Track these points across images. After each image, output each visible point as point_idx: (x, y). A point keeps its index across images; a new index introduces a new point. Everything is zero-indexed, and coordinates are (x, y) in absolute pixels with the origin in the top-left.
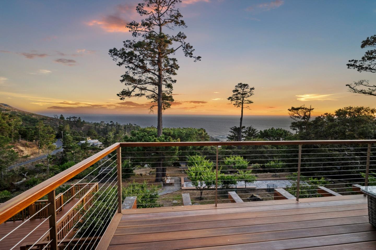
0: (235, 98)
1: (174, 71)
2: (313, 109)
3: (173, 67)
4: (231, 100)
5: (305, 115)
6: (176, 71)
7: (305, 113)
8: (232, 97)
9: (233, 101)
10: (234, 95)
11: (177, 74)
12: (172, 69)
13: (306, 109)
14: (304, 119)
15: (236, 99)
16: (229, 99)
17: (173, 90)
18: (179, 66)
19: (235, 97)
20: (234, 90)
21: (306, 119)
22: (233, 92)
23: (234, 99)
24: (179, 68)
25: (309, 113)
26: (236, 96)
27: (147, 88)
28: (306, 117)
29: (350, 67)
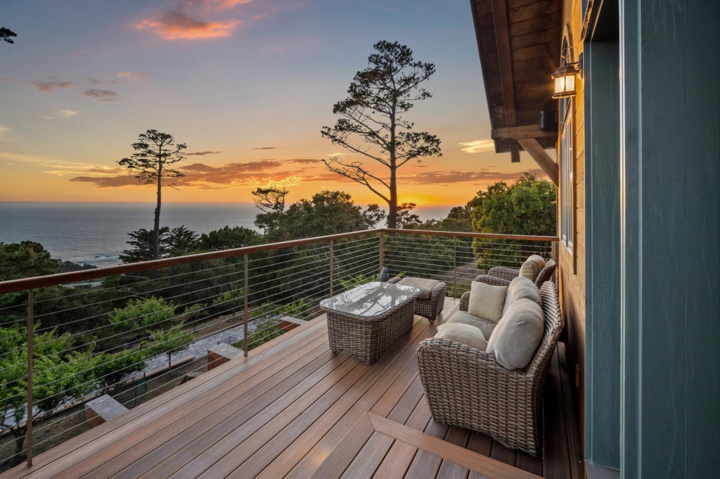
0: (141, 163)
2: (288, 192)
4: (129, 167)
5: (277, 201)
7: (277, 199)
8: (131, 160)
9: (133, 168)
10: (137, 155)
13: (278, 192)
14: (276, 209)
15: (143, 165)
16: (121, 163)
19: (140, 160)
20: (135, 144)
21: (279, 208)
22: (134, 148)
23: (136, 164)
25: (282, 198)
26: (143, 158)
28: (279, 206)
29: (324, 136)
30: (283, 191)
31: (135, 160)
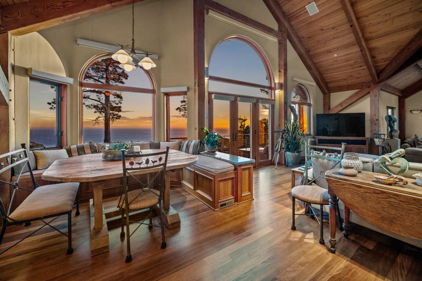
0: (183, 109)
1: (122, 79)
2: (247, 119)
3: (121, 76)
4: (180, 111)
5: (241, 124)
6: (124, 80)
7: (242, 123)
8: (180, 108)
9: (181, 112)
10: (182, 106)
11: (125, 83)
12: (119, 78)
13: (242, 119)
14: (241, 128)
15: (185, 110)
16: (177, 109)
17: (122, 100)
18: (128, 75)
19: (183, 108)
20: (181, 101)
21: (242, 128)
22: (181, 103)
23: (182, 110)
24: (128, 77)
25: (244, 123)
26: (184, 107)
27: (90, 97)
28: (242, 127)
29: (262, 91)
30: (244, 119)
31: (181, 108)
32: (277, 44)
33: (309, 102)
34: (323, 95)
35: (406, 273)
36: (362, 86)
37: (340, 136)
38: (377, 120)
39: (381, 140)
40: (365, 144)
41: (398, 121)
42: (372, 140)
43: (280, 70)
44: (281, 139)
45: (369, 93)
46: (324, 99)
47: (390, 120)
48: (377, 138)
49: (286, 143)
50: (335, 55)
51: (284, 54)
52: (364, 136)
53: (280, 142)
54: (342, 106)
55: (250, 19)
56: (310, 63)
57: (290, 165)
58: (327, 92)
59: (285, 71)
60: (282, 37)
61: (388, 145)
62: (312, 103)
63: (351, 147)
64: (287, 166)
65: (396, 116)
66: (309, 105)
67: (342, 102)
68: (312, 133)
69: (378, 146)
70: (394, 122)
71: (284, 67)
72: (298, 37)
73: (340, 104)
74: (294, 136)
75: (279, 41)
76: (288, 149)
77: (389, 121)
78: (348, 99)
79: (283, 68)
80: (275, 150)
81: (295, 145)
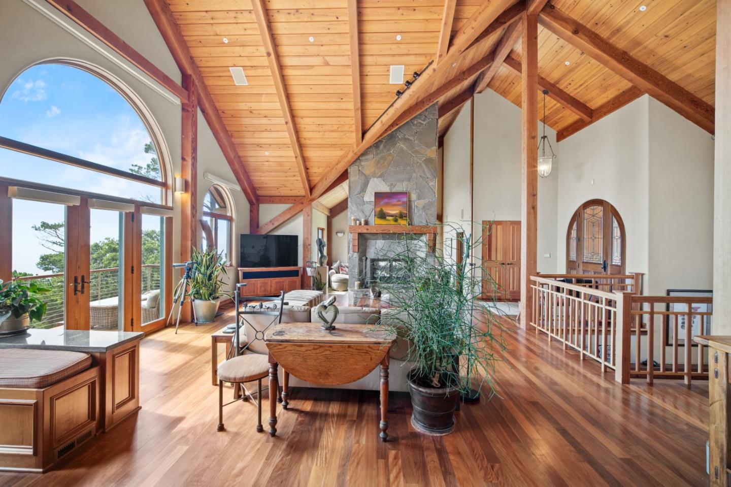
32: (180, 108)
33: (230, 215)
34: (249, 205)
35: (336, 419)
36: (295, 200)
37: (269, 266)
38: (309, 245)
39: (312, 270)
40: (298, 276)
41: (326, 246)
42: (304, 270)
43: (184, 157)
44: (186, 280)
45: (302, 210)
46: (251, 211)
47: (320, 243)
48: (309, 267)
49: (195, 286)
50: (266, 153)
51: (192, 131)
52: (297, 265)
53: (185, 285)
54: (273, 224)
55: (124, 42)
56: (232, 155)
57: (201, 321)
58: (254, 201)
59: (194, 160)
60: (189, 100)
61: (319, 274)
62: (234, 216)
63: (283, 280)
64: (197, 323)
65: (325, 240)
66: (230, 219)
67: (274, 219)
68: (234, 263)
69: (310, 277)
70: (323, 246)
71: (192, 153)
72: (216, 110)
73: (271, 222)
74: (209, 272)
75: (183, 104)
76: (198, 296)
77: (320, 245)
78: (280, 215)
79: (190, 154)
80: (173, 301)
81: (210, 288)
